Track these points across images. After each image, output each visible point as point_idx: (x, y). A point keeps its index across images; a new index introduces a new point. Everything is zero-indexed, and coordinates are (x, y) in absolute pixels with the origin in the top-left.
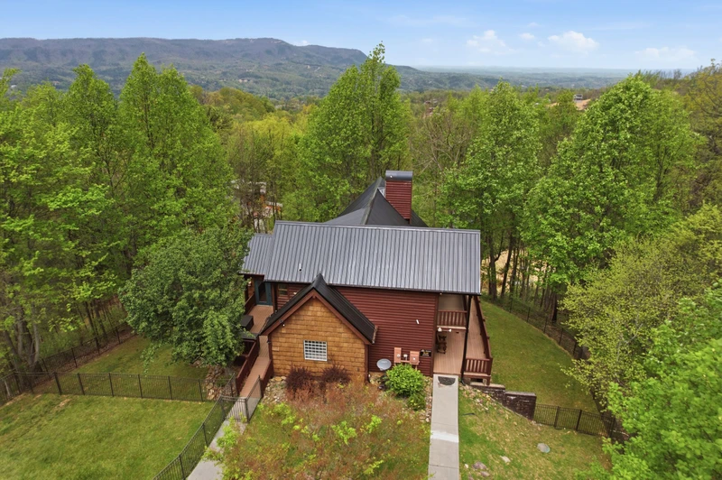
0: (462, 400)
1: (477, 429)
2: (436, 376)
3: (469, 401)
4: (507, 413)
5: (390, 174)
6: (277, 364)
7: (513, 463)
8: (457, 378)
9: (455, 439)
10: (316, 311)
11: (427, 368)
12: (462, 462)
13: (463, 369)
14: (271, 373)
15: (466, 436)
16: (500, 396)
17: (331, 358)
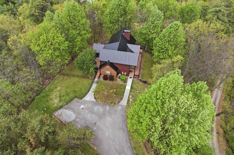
0: (133, 81)
1: (134, 87)
2: (129, 77)
3: (134, 81)
4: (141, 83)
5: (125, 31)
6: (101, 73)
7: (139, 92)
8: (133, 77)
9: (130, 88)
10: (108, 67)
11: (127, 75)
12: (130, 92)
13: (134, 76)
14: (100, 74)
15: (132, 88)
16: (140, 80)
17: (111, 73)
